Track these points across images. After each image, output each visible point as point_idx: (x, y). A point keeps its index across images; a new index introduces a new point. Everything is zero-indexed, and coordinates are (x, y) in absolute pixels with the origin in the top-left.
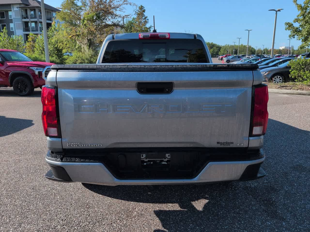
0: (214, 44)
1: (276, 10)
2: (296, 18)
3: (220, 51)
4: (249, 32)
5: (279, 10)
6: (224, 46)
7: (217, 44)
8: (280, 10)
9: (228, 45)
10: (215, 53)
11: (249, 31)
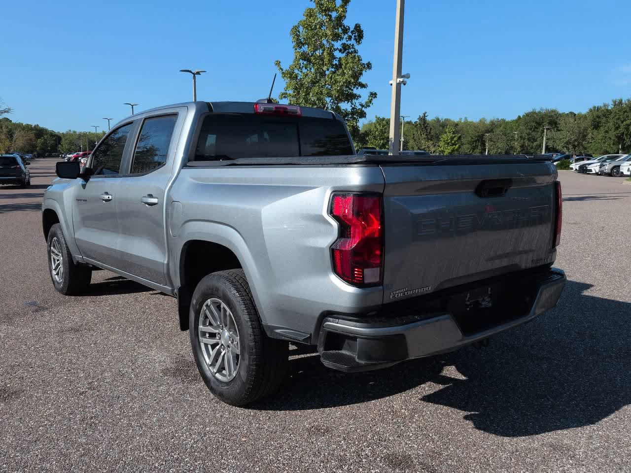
0: (42, 128)
1: (193, 72)
2: (283, 91)
3: (60, 143)
4: (133, 108)
5: (198, 73)
6: (65, 133)
7: (49, 129)
8: (200, 73)
9: (75, 132)
10: (49, 148)
11: (132, 106)
